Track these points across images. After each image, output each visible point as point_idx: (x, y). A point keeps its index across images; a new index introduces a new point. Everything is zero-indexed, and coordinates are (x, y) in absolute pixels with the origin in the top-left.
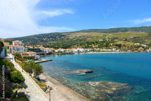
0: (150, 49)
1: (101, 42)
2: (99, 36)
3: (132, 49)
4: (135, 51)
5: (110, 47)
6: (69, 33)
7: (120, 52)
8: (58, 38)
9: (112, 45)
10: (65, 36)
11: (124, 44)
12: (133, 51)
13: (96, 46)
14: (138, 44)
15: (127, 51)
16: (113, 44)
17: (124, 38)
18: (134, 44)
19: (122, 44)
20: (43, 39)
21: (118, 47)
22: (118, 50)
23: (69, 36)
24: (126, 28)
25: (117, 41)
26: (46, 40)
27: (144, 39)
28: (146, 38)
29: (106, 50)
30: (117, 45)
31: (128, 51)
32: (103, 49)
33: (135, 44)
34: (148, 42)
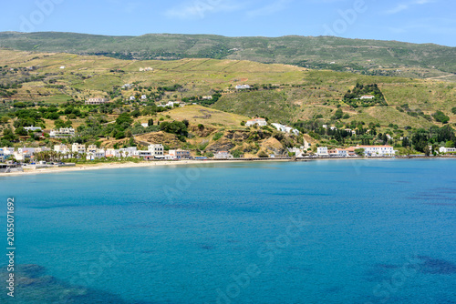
0: (306, 144)
1: (93, 108)
2: (89, 72)
3: (233, 145)
4: (247, 156)
5: (137, 139)
7: (183, 162)
9: (145, 125)
11: (200, 122)
12: (237, 155)
13: (67, 130)
14: (261, 122)
15: (211, 156)
16: (151, 123)
17: (207, 88)
18: (243, 124)
19: (192, 123)
21: (173, 135)
22: (172, 153)
24: (220, 39)
25: (169, 108)
27: (289, 96)
28: (300, 91)
29: (112, 152)
30: (167, 128)
31: (219, 155)
32: (98, 146)
33: (249, 123)
34: (305, 109)
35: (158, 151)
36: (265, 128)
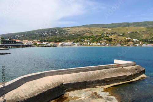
0: (140, 43)
1: (95, 37)
2: (98, 31)
3: (121, 43)
4: (124, 45)
5: (101, 42)
6: (70, 28)
7: (110, 46)
8: (58, 33)
9: (103, 39)
10: (65, 31)
11: (115, 38)
12: (122, 45)
13: (88, 40)
14: (129, 38)
15: (116, 45)
16: (104, 39)
17: (122, 33)
20: (43, 34)
21: (108, 41)
22: (107, 44)
23: (69, 31)
26: (46, 35)
30: (107, 39)
31: (118, 45)
32: (93, 43)
33: (126, 38)
34: (144, 37)
35: (104, 44)
36: (130, 39)
